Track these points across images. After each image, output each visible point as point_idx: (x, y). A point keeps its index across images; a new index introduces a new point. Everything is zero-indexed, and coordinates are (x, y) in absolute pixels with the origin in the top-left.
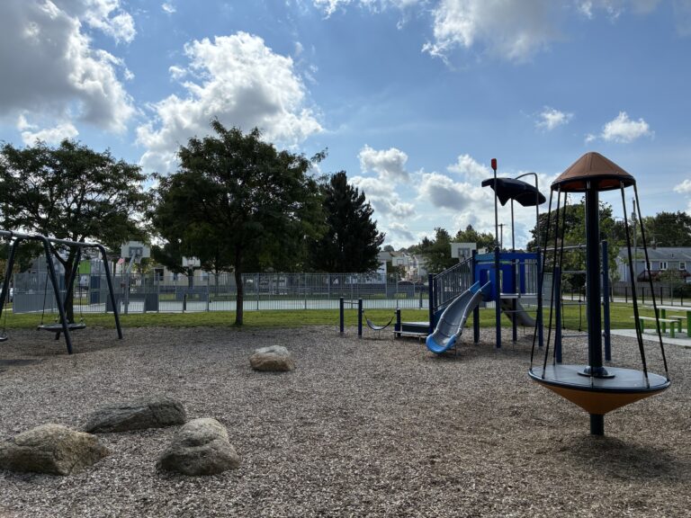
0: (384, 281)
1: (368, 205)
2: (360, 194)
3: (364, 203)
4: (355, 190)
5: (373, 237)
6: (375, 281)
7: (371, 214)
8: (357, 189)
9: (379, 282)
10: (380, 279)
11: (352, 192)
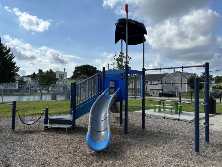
0: (17, 87)
1: (12, 54)
2: (7, 49)
3: (10, 53)
4: (5, 46)
5: (14, 69)
6: (13, 88)
7: (13, 58)
8: (6, 46)
9: (15, 88)
10: (15, 87)
11: (4, 47)
